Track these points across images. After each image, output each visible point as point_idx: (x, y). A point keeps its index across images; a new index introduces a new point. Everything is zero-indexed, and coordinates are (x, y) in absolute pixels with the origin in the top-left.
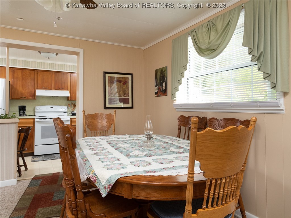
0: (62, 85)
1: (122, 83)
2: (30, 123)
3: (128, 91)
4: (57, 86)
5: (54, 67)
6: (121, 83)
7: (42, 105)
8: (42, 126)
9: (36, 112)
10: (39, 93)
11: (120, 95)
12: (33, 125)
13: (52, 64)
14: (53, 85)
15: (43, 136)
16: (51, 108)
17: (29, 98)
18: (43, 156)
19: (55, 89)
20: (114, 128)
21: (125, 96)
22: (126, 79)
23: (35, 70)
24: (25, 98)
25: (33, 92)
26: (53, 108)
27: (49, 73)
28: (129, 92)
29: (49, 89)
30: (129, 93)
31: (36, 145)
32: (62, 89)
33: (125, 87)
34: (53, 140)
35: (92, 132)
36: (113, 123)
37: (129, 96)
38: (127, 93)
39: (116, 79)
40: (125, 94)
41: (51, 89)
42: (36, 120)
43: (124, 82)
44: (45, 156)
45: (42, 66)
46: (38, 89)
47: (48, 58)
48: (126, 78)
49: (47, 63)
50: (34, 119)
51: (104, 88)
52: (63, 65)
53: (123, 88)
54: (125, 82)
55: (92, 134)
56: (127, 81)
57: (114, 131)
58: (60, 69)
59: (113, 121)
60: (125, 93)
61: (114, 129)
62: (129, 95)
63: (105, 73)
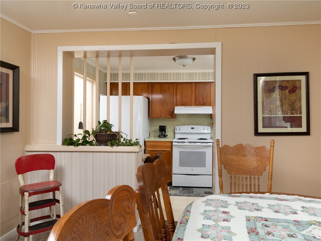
0: (203, 100)
1: (288, 90)
2: (167, 147)
3: (298, 104)
4: (198, 101)
5: (194, 77)
6: (285, 90)
7: (182, 125)
8: (180, 152)
9: (177, 133)
10: (179, 110)
11: (283, 112)
12: (170, 150)
13: (192, 74)
14: (193, 100)
15: (182, 164)
16: (192, 128)
17: (168, 117)
18: (181, 188)
19: (196, 105)
20: (270, 174)
21: (292, 114)
22: (295, 84)
23: (174, 83)
24: (163, 116)
25: (172, 110)
26: (194, 128)
27: (189, 85)
28: (301, 106)
29: (189, 105)
30: (301, 108)
31: (173, 174)
32: (204, 104)
33: (293, 97)
34: (192, 170)
35: (231, 177)
36: (269, 163)
37: (301, 113)
38: (297, 107)
39: (277, 85)
40: (292, 110)
41: (191, 105)
42: (174, 144)
43: (292, 89)
44: (183, 188)
45: (180, 77)
46: (177, 105)
47: (184, 66)
48: (296, 81)
49: (186, 73)
50: (172, 142)
51: (254, 102)
52: (204, 73)
53: (289, 100)
54: (294, 88)
55: (231, 179)
56: (298, 86)
57: (271, 179)
58: (201, 79)
59: (270, 160)
60: (294, 107)
61: (272, 175)
62: (301, 111)
63: (257, 76)
